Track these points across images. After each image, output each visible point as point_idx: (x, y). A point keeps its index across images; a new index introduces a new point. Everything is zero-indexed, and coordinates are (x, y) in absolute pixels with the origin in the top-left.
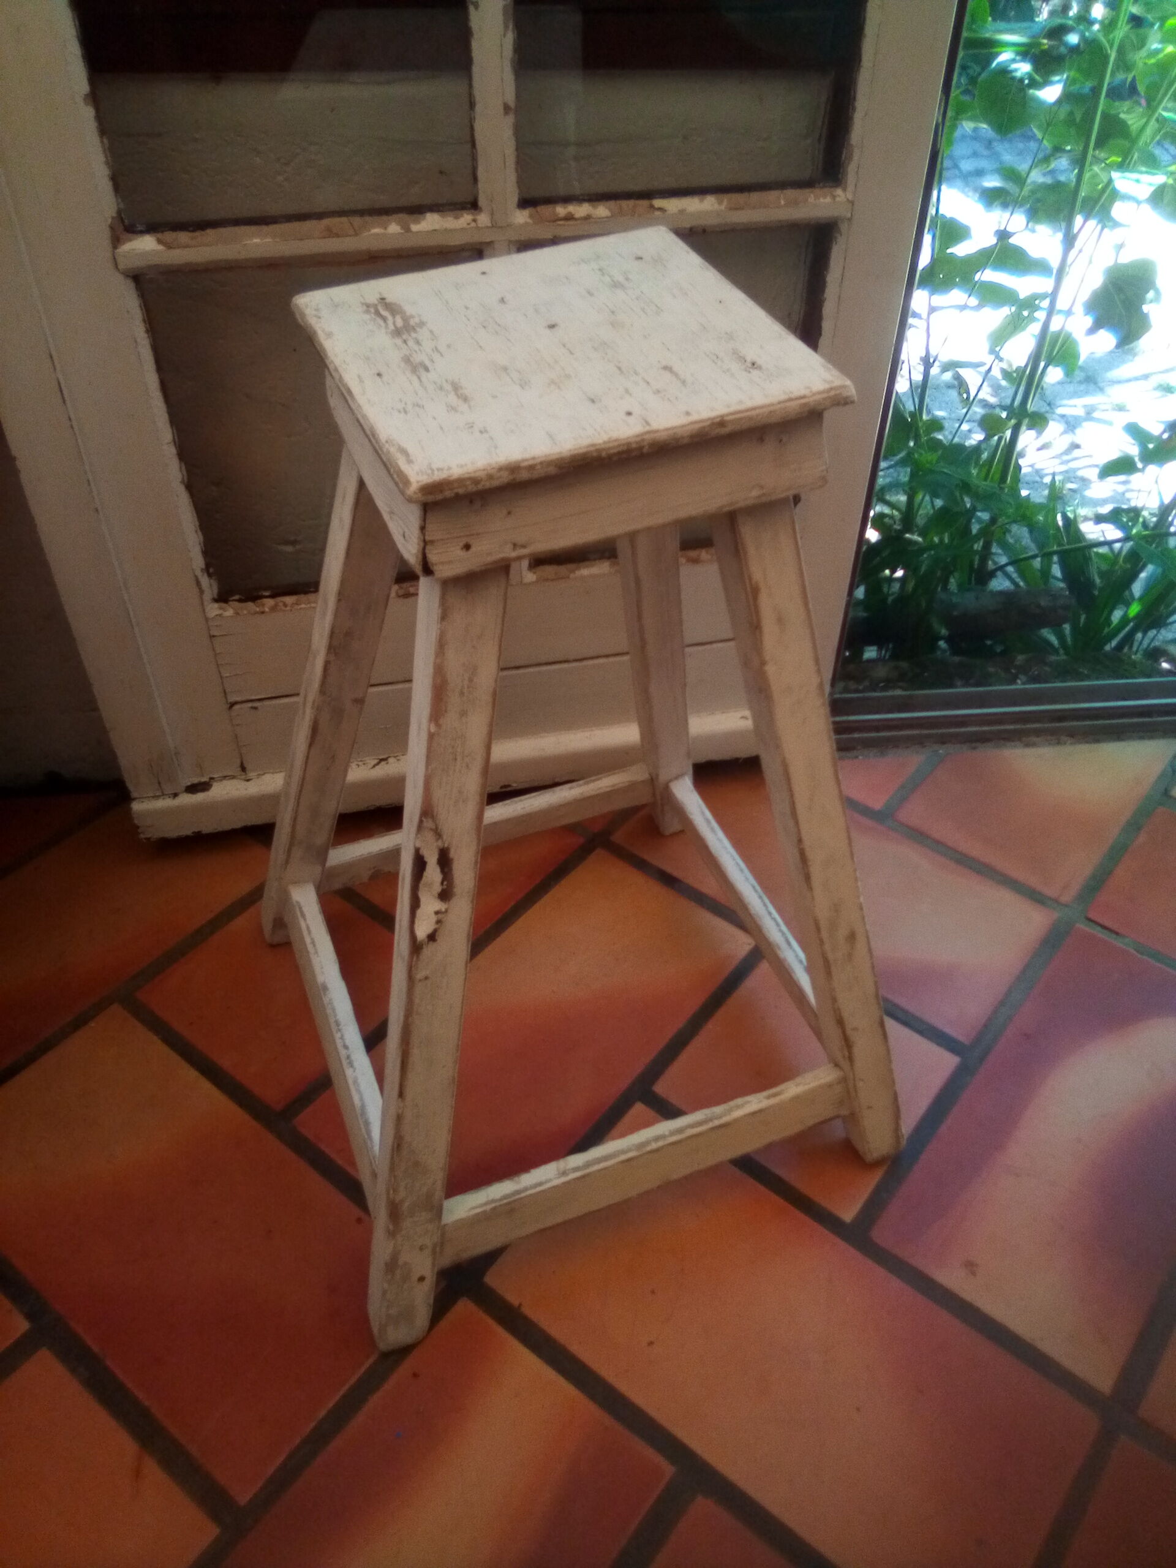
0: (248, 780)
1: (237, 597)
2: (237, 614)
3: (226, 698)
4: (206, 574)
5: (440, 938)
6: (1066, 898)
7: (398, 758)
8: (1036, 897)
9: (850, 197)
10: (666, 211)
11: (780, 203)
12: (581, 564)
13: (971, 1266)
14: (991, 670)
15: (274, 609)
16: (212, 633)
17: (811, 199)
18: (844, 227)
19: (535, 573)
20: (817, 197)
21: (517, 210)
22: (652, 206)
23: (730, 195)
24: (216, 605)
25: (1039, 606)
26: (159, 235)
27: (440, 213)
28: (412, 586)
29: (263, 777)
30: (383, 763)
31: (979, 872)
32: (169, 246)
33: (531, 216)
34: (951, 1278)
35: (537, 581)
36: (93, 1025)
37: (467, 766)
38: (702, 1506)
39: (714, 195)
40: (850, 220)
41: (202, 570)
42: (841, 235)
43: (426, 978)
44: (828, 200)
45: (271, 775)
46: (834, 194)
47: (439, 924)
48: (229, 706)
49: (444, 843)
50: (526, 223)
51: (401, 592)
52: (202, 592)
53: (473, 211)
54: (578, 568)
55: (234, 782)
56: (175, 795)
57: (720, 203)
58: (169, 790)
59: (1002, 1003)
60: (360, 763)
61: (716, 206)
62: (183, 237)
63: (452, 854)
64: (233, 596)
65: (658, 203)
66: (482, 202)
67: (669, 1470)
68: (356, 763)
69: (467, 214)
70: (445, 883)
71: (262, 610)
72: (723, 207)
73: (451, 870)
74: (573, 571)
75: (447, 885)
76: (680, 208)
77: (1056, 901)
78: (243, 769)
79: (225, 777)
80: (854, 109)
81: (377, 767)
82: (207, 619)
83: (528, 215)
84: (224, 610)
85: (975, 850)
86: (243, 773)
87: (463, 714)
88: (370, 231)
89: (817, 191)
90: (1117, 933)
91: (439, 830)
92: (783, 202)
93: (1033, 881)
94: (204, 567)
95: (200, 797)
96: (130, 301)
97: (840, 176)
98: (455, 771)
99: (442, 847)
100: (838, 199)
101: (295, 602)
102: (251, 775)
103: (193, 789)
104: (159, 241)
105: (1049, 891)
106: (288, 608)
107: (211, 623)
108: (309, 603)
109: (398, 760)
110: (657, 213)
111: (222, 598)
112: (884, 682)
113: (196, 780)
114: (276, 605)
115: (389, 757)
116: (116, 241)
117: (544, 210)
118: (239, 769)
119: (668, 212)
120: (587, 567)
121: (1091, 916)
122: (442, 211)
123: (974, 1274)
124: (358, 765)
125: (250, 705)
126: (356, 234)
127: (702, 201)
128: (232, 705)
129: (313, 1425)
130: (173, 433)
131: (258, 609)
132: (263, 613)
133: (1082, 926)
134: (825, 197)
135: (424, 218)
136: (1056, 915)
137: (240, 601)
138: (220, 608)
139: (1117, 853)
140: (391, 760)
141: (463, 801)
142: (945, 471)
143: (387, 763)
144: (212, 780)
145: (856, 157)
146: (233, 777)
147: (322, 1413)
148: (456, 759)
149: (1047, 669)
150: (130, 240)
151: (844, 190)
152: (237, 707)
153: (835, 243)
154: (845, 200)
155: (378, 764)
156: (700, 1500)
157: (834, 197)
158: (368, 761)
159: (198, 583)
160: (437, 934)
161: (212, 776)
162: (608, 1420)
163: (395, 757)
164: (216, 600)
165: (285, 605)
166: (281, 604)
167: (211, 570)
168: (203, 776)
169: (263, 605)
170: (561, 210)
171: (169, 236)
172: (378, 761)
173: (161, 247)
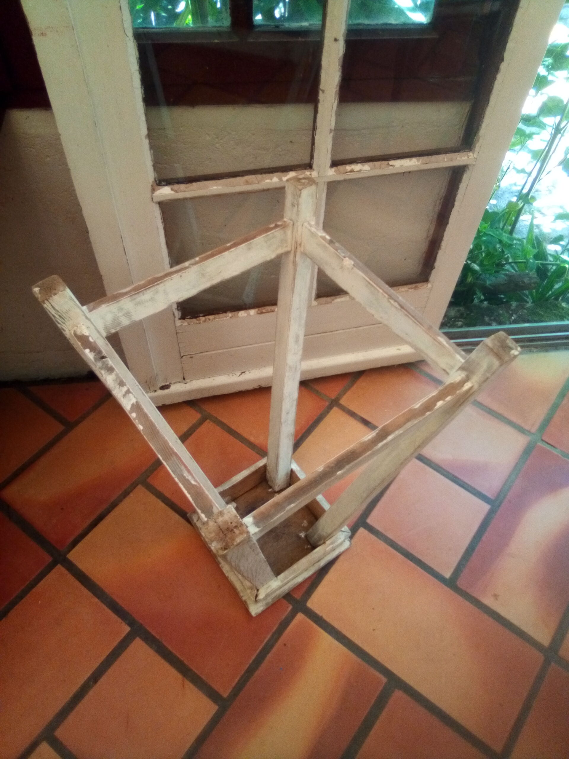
0: (186, 383)
1: (189, 317)
2: (189, 324)
3: (180, 354)
4: (177, 310)
6: (533, 430)
7: (249, 371)
8: (521, 430)
9: (475, 156)
10: (394, 166)
11: (445, 160)
12: (337, 297)
13: (496, 596)
14: (501, 312)
15: (205, 321)
16: (177, 332)
17: (459, 158)
18: (470, 167)
19: (317, 301)
20: (461, 157)
21: (330, 169)
22: (388, 164)
23: (424, 157)
24: (180, 321)
25: (523, 282)
26: (172, 186)
27: (295, 171)
28: (263, 309)
29: (192, 382)
30: (243, 374)
31: (497, 418)
32: (176, 192)
33: (335, 171)
34: (488, 601)
35: (318, 305)
36: (132, 495)
38: (398, 694)
39: (415, 158)
40: (474, 165)
41: (176, 309)
42: (469, 170)
44: (466, 158)
45: (196, 381)
46: (469, 155)
48: (181, 357)
50: (334, 175)
51: (259, 312)
52: (175, 317)
53: (310, 170)
54: (335, 299)
55: (180, 384)
56: (155, 391)
57: (418, 161)
58: (152, 389)
59: (507, 481)
60: (234, 374)
61: (417, 163)
62: (182, 187)
64: (187, 316)
65: (391, 162)
66: (314, 166)
67: (384, 680)
68: (232, 374)
69: (308, 172)
71: (200, 322)
72: (419, 163)
74: (333, 300)
76: (401, 165)
77: (529, 431)
78: (184, 379)
79: (176, 382)
80: (482, 122)
81: (241, 376)
82: (176, 327)
83: (334, 171)
84: (183, 323)
85: (495, 407)
86: (184, 381)
88: (265, 181)
89: (461, 154)
90: (554, 447)
92: (446, 160)
93: (520, 422)
94: (176, 307)
95: (166, 391)
96: (157, 213)
97: (472, 147)
100: (470, 157)
101: (213, 318)
102: (187, 381)
103: (163, 388)
104: (172, 189)
105: (527, 427)
106: (211, 321)
107: (177, 328)
108: (220, 318)
109: (250, 372)
110: (391, 167)
111: (183, 318)
112: (453, 318)
113: (163, 384)
114: (206, 320)
115: (246, 371)
116: (153, 190)
117: (341, 168)
118: (183, 379)
119: (395, 167)
120: (339, 298)
121: (544, 438)
122: (296, 171)
123: (497, 599)
124: (233, 375)
125: (190, 356)
126: (259, 183)
127: (410, 161)
128: (182, 357)
129: (247, 666)
130: (169, 260)
131: (198, 322)
132: (200, 323)
133: (540, 444)
134: (464, 157)
135: (289, 174)
136: (530, 438)
137: (190, 318)
138: (182, 322)
139: (555, 408)
140: (247, 372)
142: (491, 233)
143: (245, 374)
144: (171, 384)
145: (481, 140)
146: (180, 382)
147: (251, 661)
149: (525, 311)
150: (159, 189)
151: (473, 153)
152: (184, 357)
153: (465, 173)
154: (473, 158)
155: (241, 374)
156: (397, 690)
157: (468, 156)
158: (237, 373)
159: (174, 314)
161: (171, 382)
162: (359, 660)
163: (248, 371)
164: (180, 319)
165: (209, 320)
166: (208, 319)
167: (179, 308)
168: (167, 382)
169: (200, 320)
170: (348, 168)
171: (176, 186)
172: (241, 373)
173: (173, 192)
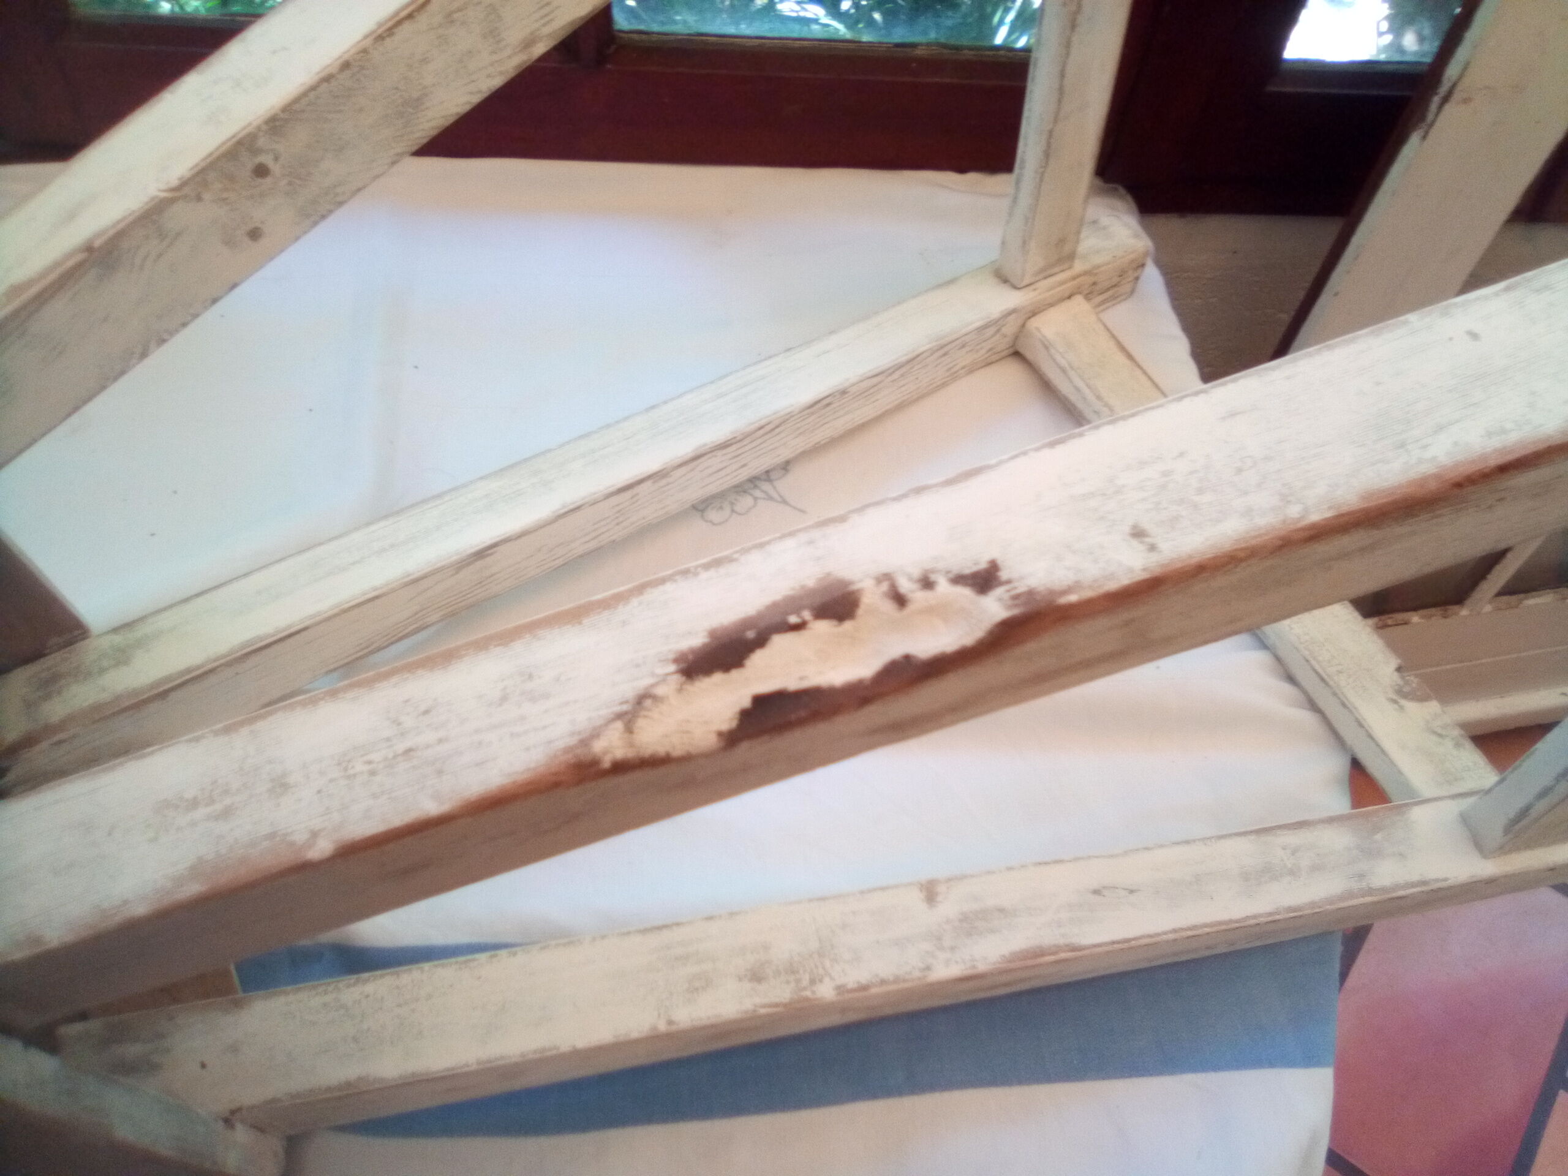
5: (974, 560)
37: (426, 712)
43: (1138, 533)
47: (933, 577)
49: (667, 674)
63: (697, 640)
70: (793, 619)
73: (747, 623)
75: (797, 611)
87: (281, 786)
91: (625, 707)
98: (440, 741)
99: (678, 678)
141: (531, 677)
148: (408, 751)
160: (967, 571)
